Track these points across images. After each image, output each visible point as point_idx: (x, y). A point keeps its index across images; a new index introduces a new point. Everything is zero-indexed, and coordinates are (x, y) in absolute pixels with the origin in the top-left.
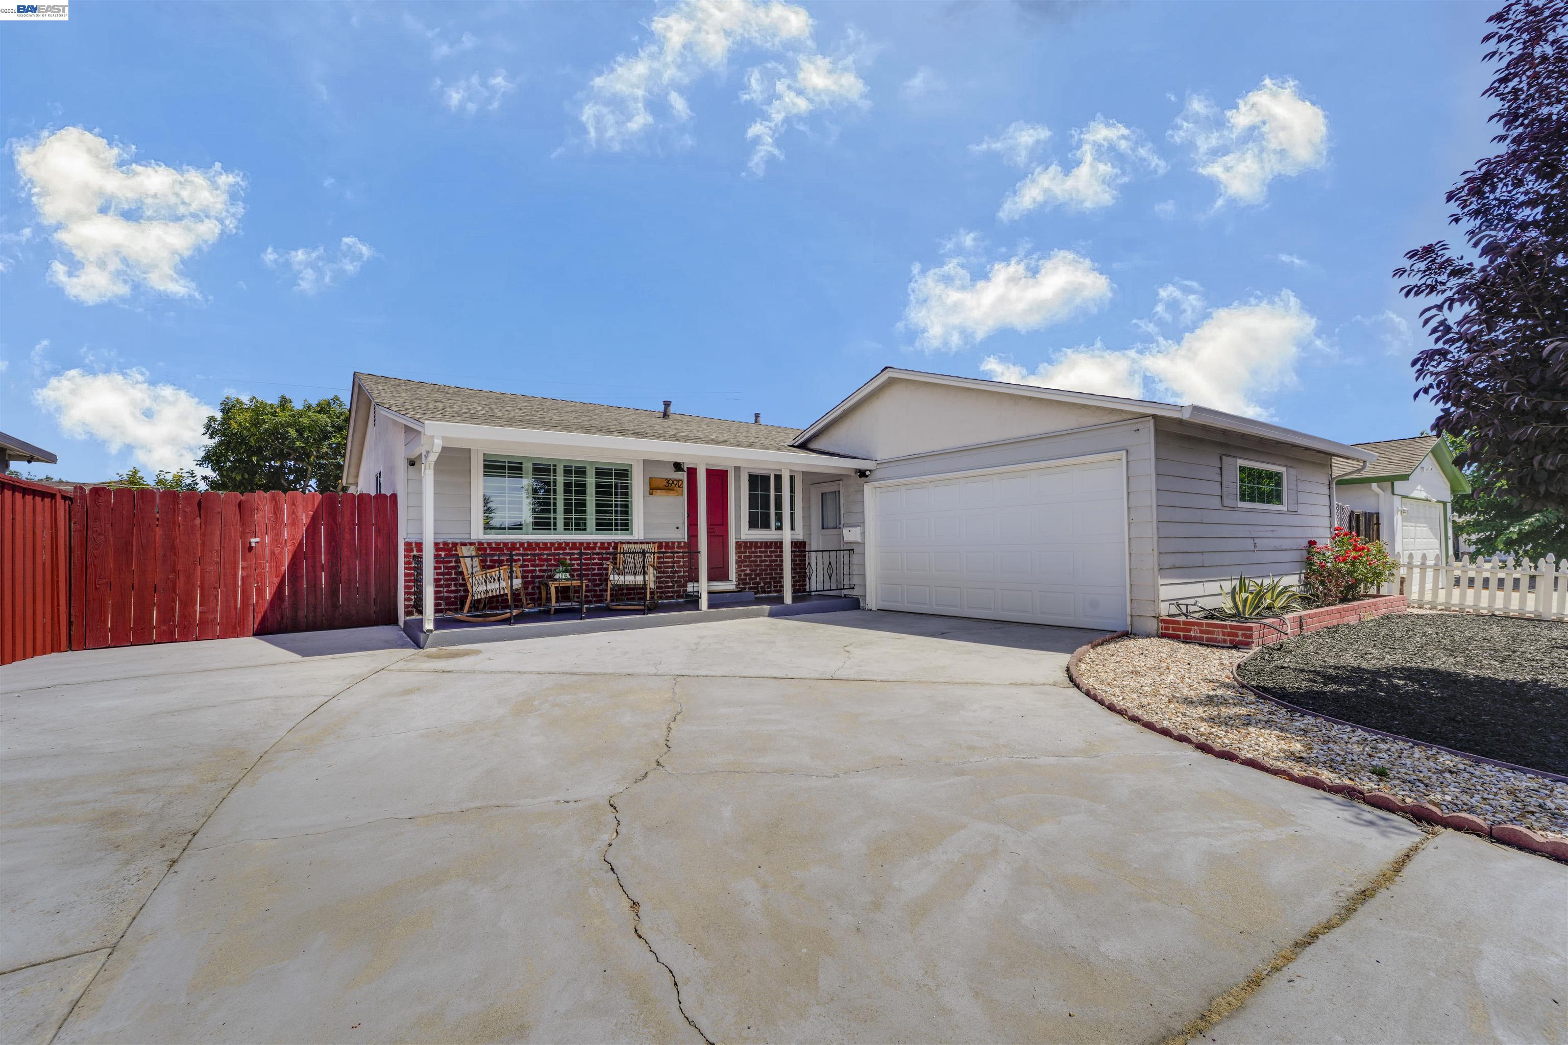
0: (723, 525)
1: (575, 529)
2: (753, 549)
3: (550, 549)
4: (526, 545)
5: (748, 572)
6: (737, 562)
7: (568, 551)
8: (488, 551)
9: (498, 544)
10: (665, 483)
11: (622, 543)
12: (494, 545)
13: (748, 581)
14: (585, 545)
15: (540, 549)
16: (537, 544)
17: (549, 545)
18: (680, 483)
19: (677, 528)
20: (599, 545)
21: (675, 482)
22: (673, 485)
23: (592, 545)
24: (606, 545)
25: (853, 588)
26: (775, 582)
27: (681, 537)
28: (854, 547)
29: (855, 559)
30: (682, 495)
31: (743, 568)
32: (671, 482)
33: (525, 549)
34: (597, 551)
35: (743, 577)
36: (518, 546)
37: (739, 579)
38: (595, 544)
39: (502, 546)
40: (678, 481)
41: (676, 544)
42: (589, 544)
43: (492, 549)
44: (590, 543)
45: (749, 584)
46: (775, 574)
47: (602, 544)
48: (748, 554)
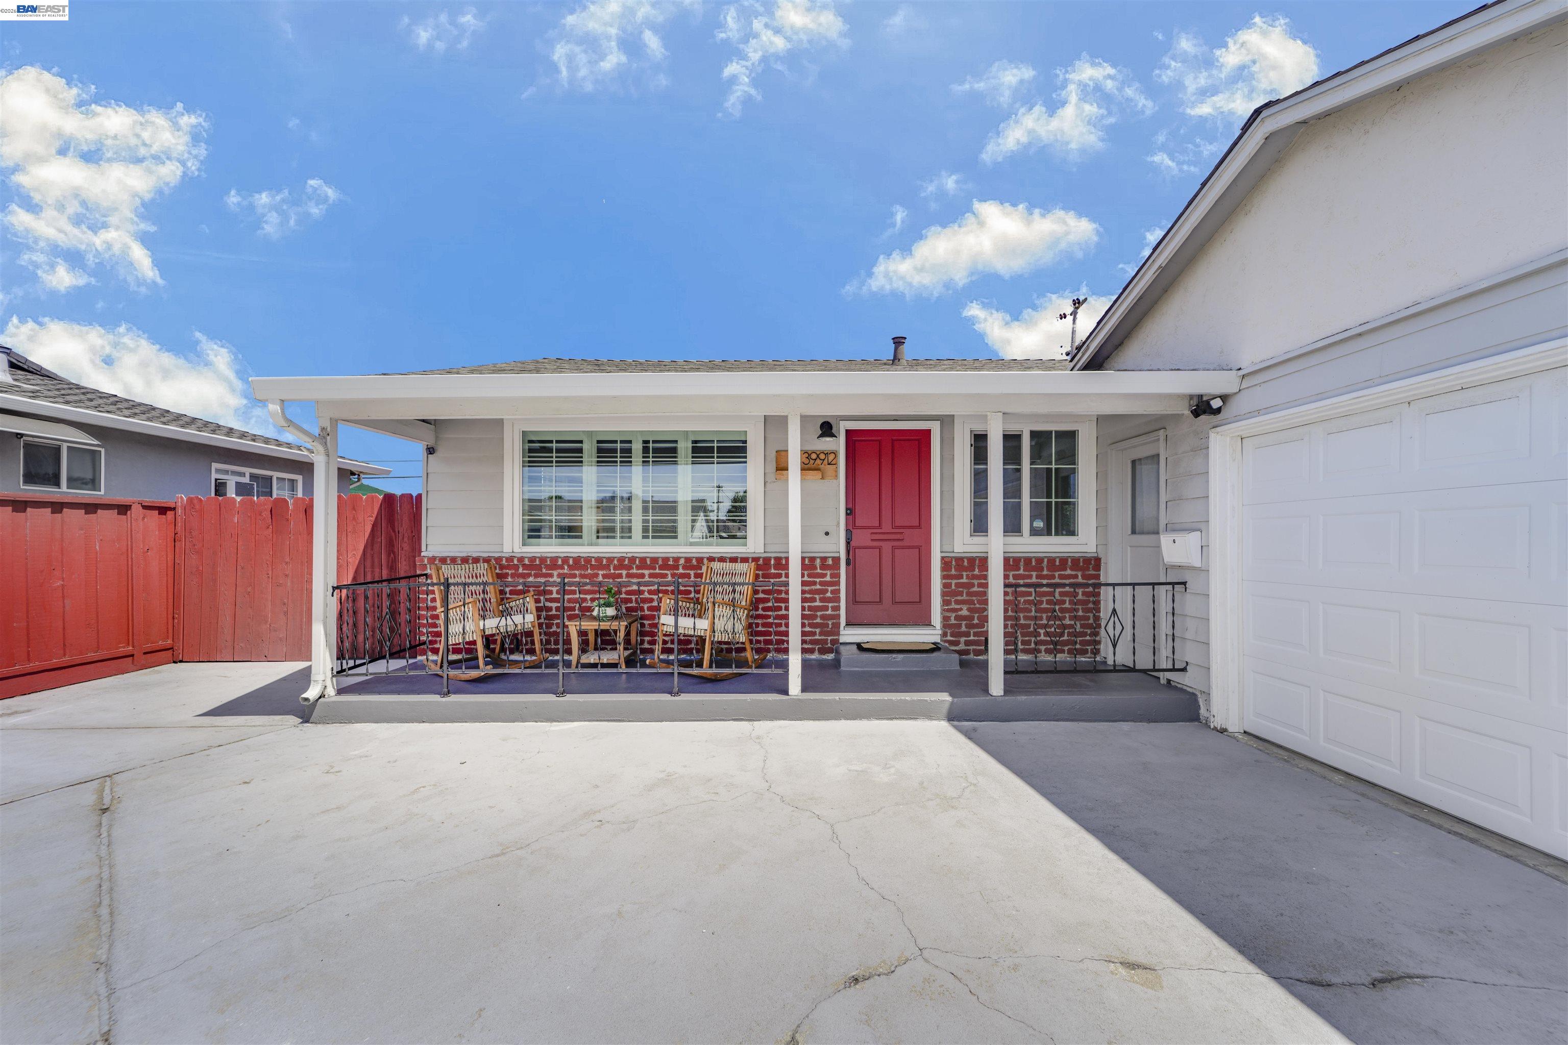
1: (653, 537)
2: (976, 572)
3: (607, 567)
4: (571, 562)
5: (965, 612)
6: (944, 594)
7: (635, 571)
8: (521, 570)
9: (533, 559)
10: (803, 458)
11: (711, 559)
12: (527, 562)
13: (964, 629)
14: (660, 562)
15: (593, 568)
16: (588, 560)
17: (604, 562)
18: (831, 457)
19: (827, 534)
20: (682, 561)
21: (822, 456)
22: (818, 461)
23: (671, 563)
24: (694, 562)
25: (1184, 670)
26: (1023, 635)
27: (832, 548)
28: (1187, 576)
29: (1188, 604)
30: (836, 477)
31: (953, 606)
32: (813, 456)
33: (570, 567)
34: (681, 571)
35: (953, 621)
36: (560, 562)
37: (946, 624)
38: (677, 560)
39: (538, 562)
40: (827, 454)
41: (818, 561)
42: (666, 560)
43: (525, 567)
45: (967, 634)
46: (1026, 618)
47: (688, 560)
48: (964, 580)
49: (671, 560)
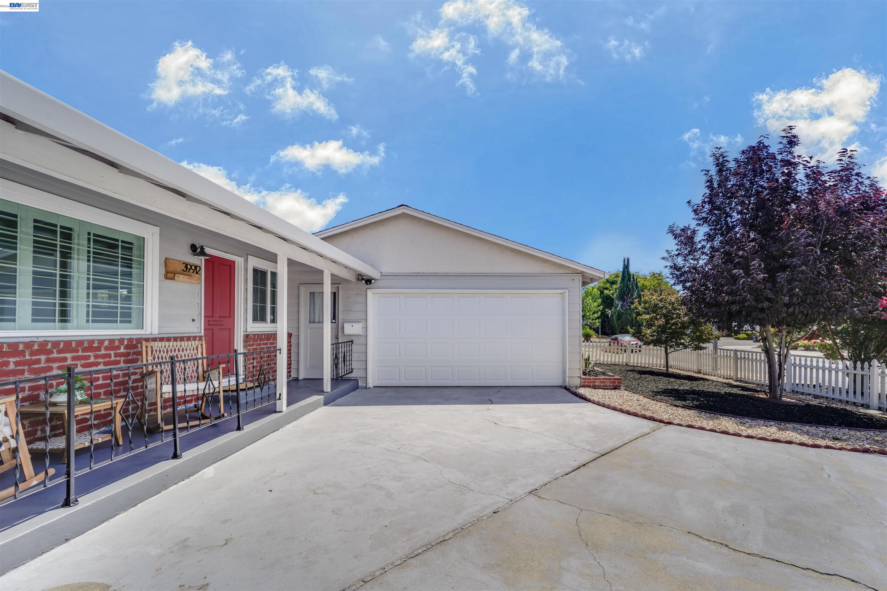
0: (230, 317)
2: (259, 342)
3: (22, 353)
5: (255, 364)
6: (244, 356)
7: (55, 355)
10: (183, 267)
11: (147, 340)
13: (255, 373)
14: (85, 345)
17: (20, 348)
18: (198, 269)
19: (193, 320)
20: (106, 343)
21: (193, 268)
22: (191, 271)
23: (96, 345)
24: (116, 344)
25: (352, 372)
27: (196, 330)
28: (354, 338)
29: (356, 348)
30: (200, 282)
31: (250, 361)
32: (189, 267)
34: (103, 352)
35: (251, 369)
37: (248, 372)
38: (101, 342)
40: (196, 267)
42: (90, 342)
44: (93, 341)
45: (256, 375)
47: (112, 341)
48: (255, 347)
49: (96, 342)
